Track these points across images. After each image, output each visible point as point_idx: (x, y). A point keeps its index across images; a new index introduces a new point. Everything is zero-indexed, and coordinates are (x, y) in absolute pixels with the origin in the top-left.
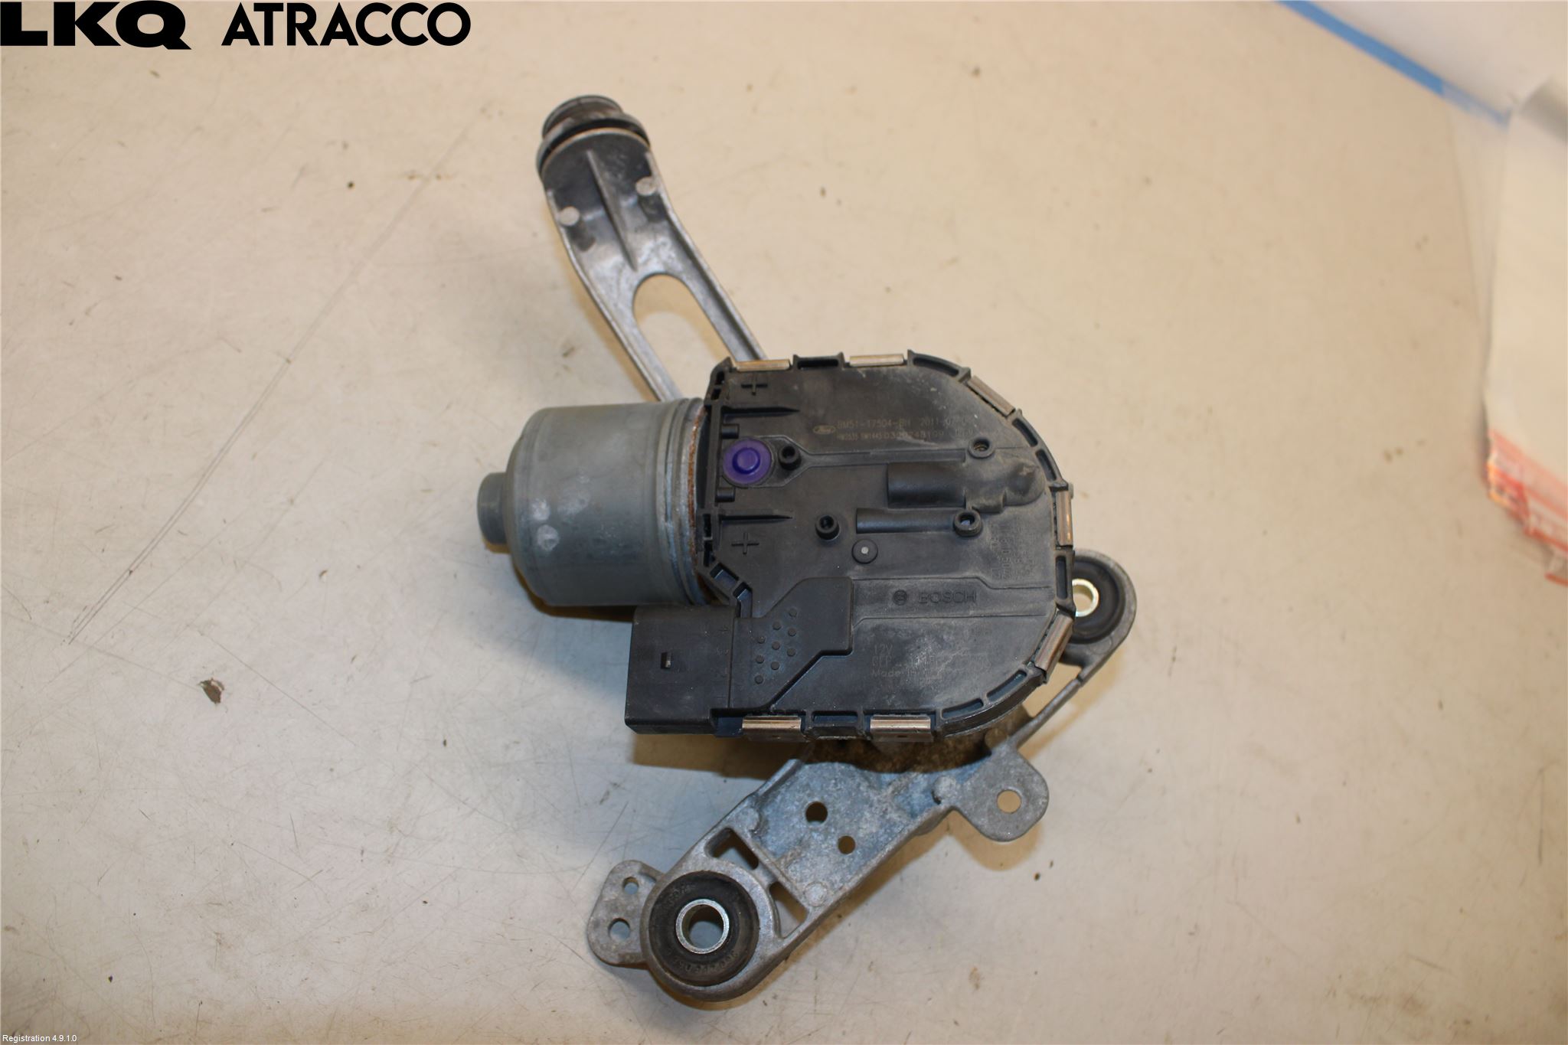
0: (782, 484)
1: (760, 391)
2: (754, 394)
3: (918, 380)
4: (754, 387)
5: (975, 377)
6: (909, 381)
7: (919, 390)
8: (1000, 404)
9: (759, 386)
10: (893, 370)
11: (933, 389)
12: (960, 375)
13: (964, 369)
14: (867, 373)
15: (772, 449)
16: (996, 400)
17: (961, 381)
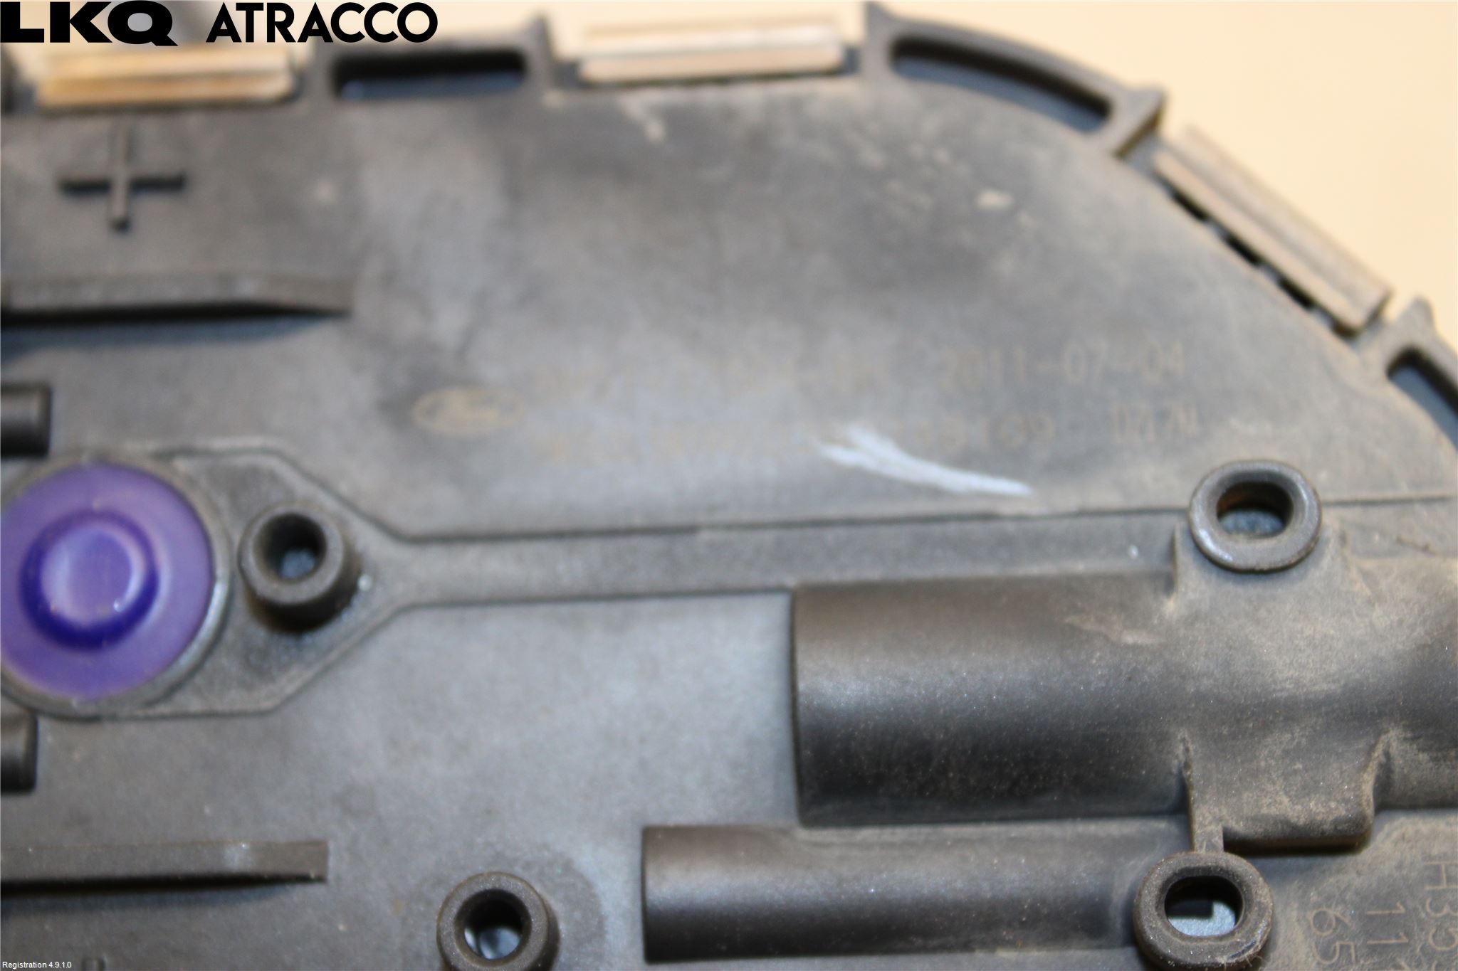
0: (264, 697)
1: (152, 208)
2: (122, 226)
3: (917, 150)
4: (120, 192)
5: (1194, 133)
6: (873, 157)
7: (924, 201)
8: (1317, 268)
9: (143, 186)
10: (796, 105)
11: (992, 200)
12: (1122, 125)
13: (1137, 95)
14: (675, 119)
15: (217, 512)
16: (1297, 250)
17: (1124, 152)
